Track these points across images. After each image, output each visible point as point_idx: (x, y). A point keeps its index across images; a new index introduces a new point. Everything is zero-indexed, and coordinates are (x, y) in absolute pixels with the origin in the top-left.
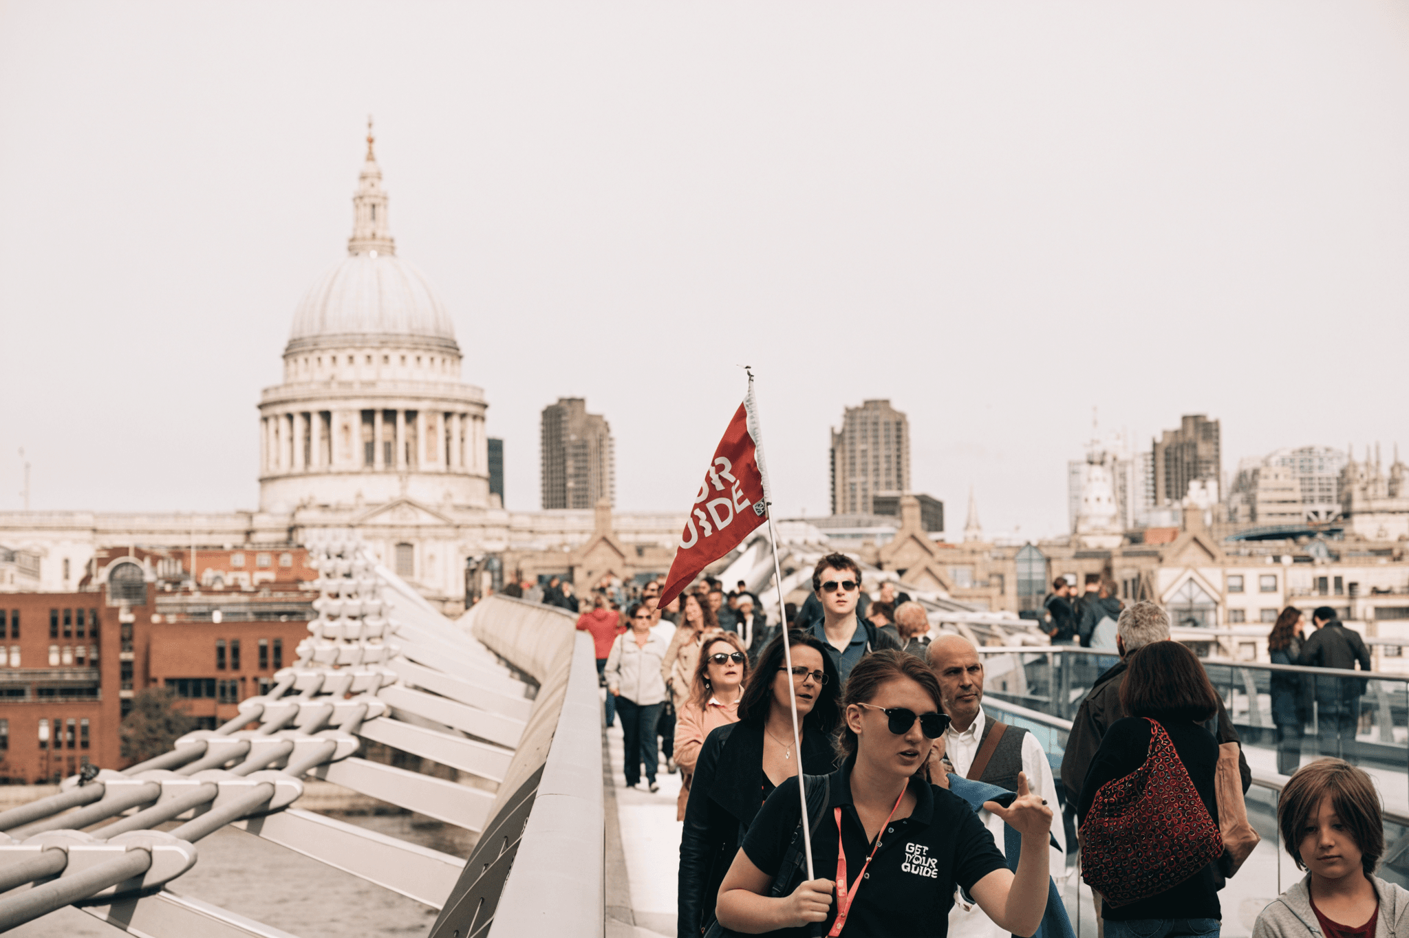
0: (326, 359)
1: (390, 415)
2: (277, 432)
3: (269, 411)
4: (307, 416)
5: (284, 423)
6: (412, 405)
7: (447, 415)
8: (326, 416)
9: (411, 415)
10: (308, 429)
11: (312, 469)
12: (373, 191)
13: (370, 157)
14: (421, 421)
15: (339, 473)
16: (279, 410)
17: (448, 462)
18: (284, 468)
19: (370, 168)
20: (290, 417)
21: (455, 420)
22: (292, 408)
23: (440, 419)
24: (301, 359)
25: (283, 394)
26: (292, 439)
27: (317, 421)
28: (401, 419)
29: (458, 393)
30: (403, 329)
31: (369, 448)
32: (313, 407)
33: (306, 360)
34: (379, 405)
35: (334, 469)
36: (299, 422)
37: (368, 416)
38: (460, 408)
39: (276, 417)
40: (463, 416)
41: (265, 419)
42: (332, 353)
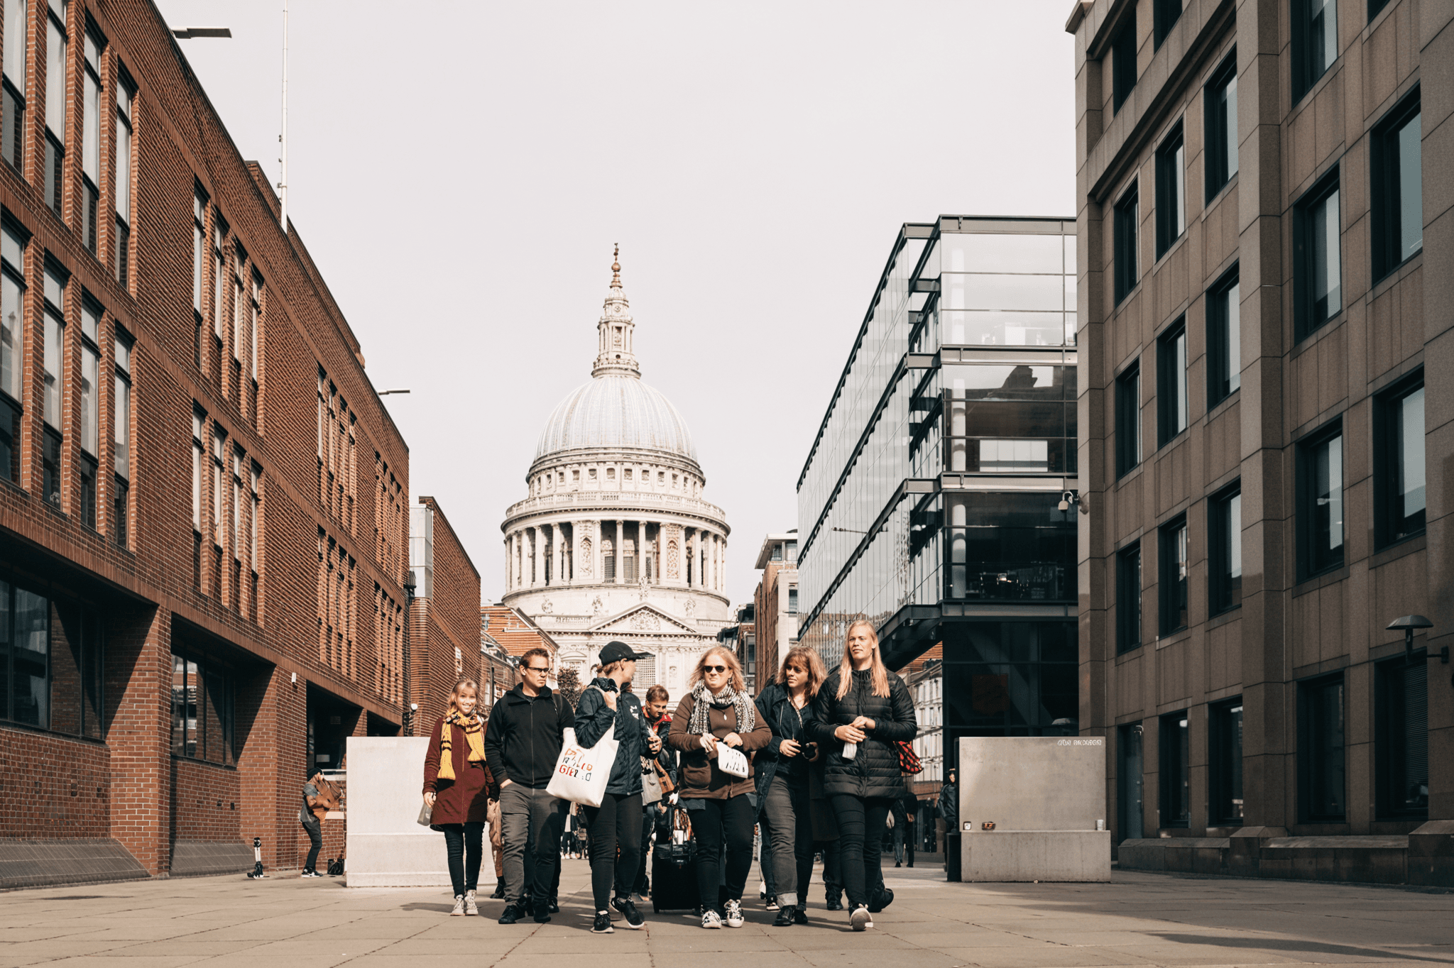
0: (568, 472)
1: (631, 529)
2: (519, 548)
3: (511, 530)
4: (548, 529)
5: (525, 538)
6: (654, 518)
7: (690, 531)
8: (567, 528)
9: (653, 529)
10: (549, 546)
11: (552, 584)
12: (617, 316)
13: (616, 284)
14: (664, 535)
15: (580, 587)
16: (521, 526)
17: (689, 581)
18: (526, 585)
19: (614, 293)
20: (531, 531)
21: (697, 537)
22: (535, 523)
23: (682, 533)
24: (544, 477)
25: (524, 509)
26: (533, 557)
27: (558, 535)
28: (642, 531)
29: (700, 510)
30: (646, 444)
31: (611, 562)
32: (553, 520)
33: (549, 476)
34: (620, 517)
35: (574, 582)
36: (541, 538)
37: (608, 528)
38: (703, 526)
39: (519, 534)
40: (705, 534)
41: (510, 539)
42: (576, 467)
